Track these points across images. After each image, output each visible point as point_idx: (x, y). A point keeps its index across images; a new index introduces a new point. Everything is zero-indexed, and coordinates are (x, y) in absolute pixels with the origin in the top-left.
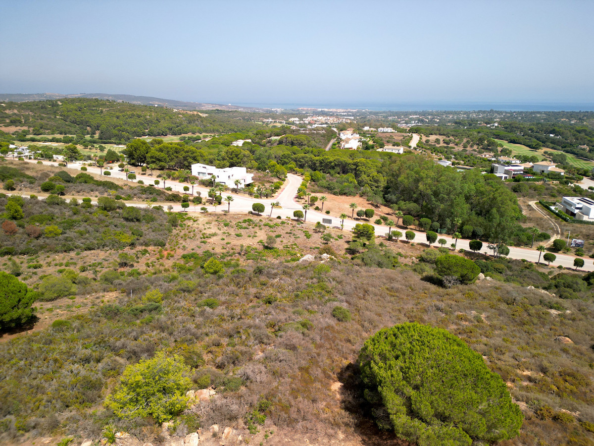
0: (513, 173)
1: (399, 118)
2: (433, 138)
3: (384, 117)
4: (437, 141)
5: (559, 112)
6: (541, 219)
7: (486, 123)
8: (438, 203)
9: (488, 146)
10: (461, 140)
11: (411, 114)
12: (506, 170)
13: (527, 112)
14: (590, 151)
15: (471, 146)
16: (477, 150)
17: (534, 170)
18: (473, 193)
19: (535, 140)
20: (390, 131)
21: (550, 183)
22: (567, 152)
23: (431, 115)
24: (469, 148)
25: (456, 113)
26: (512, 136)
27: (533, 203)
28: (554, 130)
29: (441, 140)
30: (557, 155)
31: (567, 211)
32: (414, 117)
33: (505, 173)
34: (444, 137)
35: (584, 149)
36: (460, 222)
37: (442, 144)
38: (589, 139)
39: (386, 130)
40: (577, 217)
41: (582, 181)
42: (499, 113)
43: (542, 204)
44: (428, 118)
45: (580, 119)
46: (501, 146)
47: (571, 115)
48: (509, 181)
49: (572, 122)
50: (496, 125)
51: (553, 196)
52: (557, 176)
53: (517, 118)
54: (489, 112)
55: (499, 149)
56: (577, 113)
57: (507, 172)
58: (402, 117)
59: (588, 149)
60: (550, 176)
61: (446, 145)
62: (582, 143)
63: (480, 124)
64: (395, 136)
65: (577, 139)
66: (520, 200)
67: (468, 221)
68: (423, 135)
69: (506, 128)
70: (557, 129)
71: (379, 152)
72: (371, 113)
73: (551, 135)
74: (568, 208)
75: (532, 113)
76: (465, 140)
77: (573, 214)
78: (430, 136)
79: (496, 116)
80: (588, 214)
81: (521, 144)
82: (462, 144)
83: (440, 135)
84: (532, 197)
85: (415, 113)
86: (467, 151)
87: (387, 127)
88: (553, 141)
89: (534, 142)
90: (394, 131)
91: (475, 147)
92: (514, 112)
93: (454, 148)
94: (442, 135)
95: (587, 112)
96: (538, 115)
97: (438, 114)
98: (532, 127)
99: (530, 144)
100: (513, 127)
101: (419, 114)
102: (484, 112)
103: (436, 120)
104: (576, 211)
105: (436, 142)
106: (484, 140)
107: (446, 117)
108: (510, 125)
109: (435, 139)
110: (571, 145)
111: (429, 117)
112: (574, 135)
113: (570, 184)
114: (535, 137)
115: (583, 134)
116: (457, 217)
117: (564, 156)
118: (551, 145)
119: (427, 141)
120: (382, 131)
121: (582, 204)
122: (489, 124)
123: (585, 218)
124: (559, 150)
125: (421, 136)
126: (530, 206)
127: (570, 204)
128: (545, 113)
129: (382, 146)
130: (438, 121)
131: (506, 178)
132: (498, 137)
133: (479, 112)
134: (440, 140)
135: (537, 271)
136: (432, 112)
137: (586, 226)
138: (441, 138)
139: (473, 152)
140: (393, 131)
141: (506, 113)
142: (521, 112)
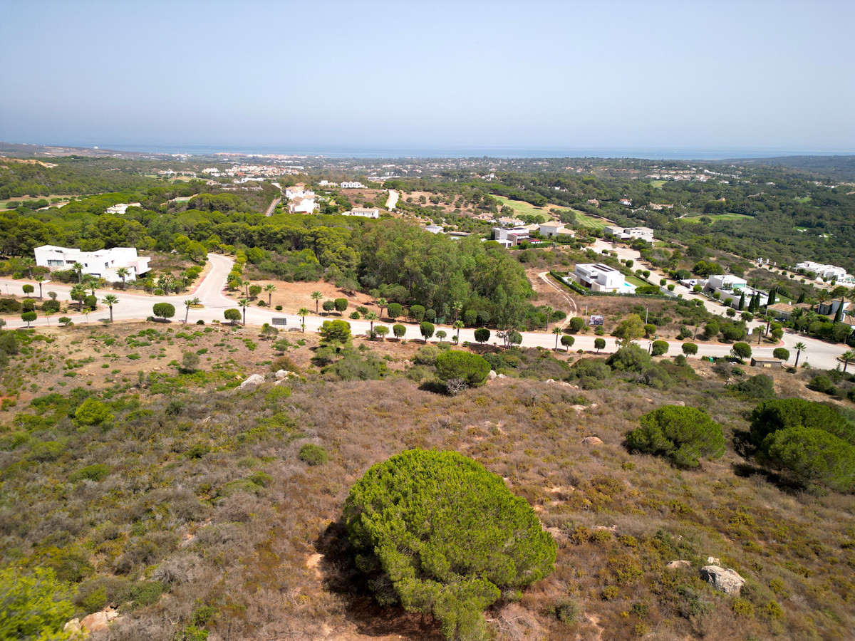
0: (518, 238)
1: (368, 168)
2: (416, 195)
3: (346, 167)
4: (422, 199)
5: (563, 159)
6: (554, 294)
7: (480, 174)
8: (431, 284)
9: (486, 204)
10: (452, 197)
11: (384, 162)
12: (509, 235)
13: (527, 159)
14: (600, 206)
15: (466, 206)
16: (473, 210)
17: (541, 233)
18: (473, 267)
19: (539, 195)
20: (357, 187)
21: (560, 248)
22: (576, 209)
23: (411, 164)
24: (462, 208)
25: (441, 161)
26: (513, 190)
27: (543, 275)
28: (559, 181)
29: (427, 198)
30: (565, 213)
31: (582, 282)
32: (389, 166)
33: (508, 239)
34: (431, 194)
35: (593, 205)
36: (461, 306)
37: (428, 204)
38: (598, 191)
39: (352, 184)
40: (593, 288)
41: (595, 244)
42: (495, 161)
43: (554, 276)
44: (407, 168)
45: (586, 167)
46: (501, 204)
47: (576, 162)
48: (513, 248)
49: (579, 171)
50: (492, 176)
51: (565, 264)
52: (567, 240)
53: (515, 167)
54: (482, 160)
55: (499, 208)
56: (581, 159)
57: (510, 237)
58: (373, 166)
59: (598, 204)
60: (559, 240)
61: (434, 205)
62: (591, 197)
63: (473, 175)
64: (366, 193)
65: (585, 192)
66: (529, 272)
67: (470, 304)
68: (402, 192)
69: (504, 180)
70: (561, 179)
71: (345, 217)
72: (328, 160)
73: (557, 188)
74: (583, 277)
75: (533, 160)
76: (457, 198)
77: (589, 285)
78: (412, 192)
79: (491, 165)
80: (604, 284)
81: (523, 200)
82: (454, 203)
83: (425, 190)
84: (541, 268)
85: (390, 161)
86: (460, 211)
87: (354, 181)
88: (559, 197)
89: (538, 197)
90: (363, 186)
91: (470, 207)
92: (512, 160)
93: (444, 208)
94: (427, 191)
95: (593, 158)
96: (540, 163)
97: (420, 162)
98: (534, 178)
99: (533, 200)
100: (512, 179)
101: (395, 162)
102: (476, 160)
103: (418, 170)
104: (592, 281)
105: (420, 201)
106: (480, 197)
107: (430, 166)
108: (509, 176)
109: (418, 197)
110: (579, 199)
111: (409, 166)
112: (582, 188)
113: (582, 248)
114: (539, 191)
115: (591, 186)
116: (456, 300)
117: (573, 213)
118: (557, 201)
119: (409, 200)
120: (347, 187)
121: (597, 272)
122: (484, 175)
123: (602, 289)
124: (566, 206)
125: (401, 193)
126: (540, 278)
127: (585, 274)
128: (548, 160)
129: (349, 208)
130: (420, 172)
131: (510, 245)
132: (496, 192)
133: (471, 159)
134: (425, 198)
135: (556, 360)
136: (412, 159)
137: (603, 298)
138: (427, 195)
139: (468, 213)
140: (361, 186)
141: (503, 160)
142: (520, 159)
